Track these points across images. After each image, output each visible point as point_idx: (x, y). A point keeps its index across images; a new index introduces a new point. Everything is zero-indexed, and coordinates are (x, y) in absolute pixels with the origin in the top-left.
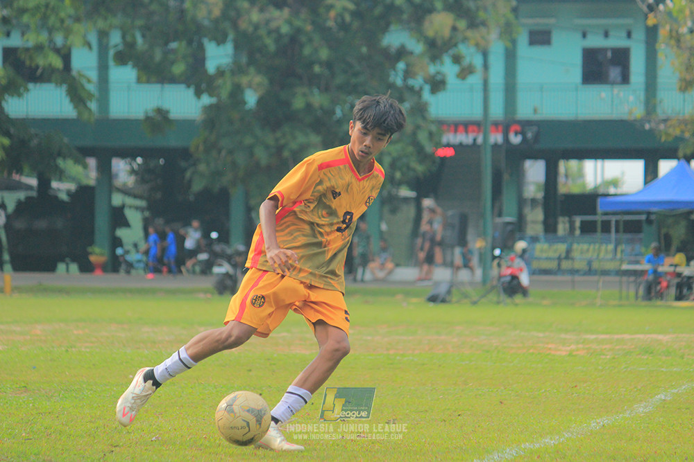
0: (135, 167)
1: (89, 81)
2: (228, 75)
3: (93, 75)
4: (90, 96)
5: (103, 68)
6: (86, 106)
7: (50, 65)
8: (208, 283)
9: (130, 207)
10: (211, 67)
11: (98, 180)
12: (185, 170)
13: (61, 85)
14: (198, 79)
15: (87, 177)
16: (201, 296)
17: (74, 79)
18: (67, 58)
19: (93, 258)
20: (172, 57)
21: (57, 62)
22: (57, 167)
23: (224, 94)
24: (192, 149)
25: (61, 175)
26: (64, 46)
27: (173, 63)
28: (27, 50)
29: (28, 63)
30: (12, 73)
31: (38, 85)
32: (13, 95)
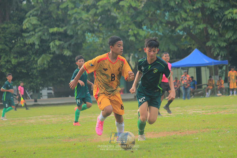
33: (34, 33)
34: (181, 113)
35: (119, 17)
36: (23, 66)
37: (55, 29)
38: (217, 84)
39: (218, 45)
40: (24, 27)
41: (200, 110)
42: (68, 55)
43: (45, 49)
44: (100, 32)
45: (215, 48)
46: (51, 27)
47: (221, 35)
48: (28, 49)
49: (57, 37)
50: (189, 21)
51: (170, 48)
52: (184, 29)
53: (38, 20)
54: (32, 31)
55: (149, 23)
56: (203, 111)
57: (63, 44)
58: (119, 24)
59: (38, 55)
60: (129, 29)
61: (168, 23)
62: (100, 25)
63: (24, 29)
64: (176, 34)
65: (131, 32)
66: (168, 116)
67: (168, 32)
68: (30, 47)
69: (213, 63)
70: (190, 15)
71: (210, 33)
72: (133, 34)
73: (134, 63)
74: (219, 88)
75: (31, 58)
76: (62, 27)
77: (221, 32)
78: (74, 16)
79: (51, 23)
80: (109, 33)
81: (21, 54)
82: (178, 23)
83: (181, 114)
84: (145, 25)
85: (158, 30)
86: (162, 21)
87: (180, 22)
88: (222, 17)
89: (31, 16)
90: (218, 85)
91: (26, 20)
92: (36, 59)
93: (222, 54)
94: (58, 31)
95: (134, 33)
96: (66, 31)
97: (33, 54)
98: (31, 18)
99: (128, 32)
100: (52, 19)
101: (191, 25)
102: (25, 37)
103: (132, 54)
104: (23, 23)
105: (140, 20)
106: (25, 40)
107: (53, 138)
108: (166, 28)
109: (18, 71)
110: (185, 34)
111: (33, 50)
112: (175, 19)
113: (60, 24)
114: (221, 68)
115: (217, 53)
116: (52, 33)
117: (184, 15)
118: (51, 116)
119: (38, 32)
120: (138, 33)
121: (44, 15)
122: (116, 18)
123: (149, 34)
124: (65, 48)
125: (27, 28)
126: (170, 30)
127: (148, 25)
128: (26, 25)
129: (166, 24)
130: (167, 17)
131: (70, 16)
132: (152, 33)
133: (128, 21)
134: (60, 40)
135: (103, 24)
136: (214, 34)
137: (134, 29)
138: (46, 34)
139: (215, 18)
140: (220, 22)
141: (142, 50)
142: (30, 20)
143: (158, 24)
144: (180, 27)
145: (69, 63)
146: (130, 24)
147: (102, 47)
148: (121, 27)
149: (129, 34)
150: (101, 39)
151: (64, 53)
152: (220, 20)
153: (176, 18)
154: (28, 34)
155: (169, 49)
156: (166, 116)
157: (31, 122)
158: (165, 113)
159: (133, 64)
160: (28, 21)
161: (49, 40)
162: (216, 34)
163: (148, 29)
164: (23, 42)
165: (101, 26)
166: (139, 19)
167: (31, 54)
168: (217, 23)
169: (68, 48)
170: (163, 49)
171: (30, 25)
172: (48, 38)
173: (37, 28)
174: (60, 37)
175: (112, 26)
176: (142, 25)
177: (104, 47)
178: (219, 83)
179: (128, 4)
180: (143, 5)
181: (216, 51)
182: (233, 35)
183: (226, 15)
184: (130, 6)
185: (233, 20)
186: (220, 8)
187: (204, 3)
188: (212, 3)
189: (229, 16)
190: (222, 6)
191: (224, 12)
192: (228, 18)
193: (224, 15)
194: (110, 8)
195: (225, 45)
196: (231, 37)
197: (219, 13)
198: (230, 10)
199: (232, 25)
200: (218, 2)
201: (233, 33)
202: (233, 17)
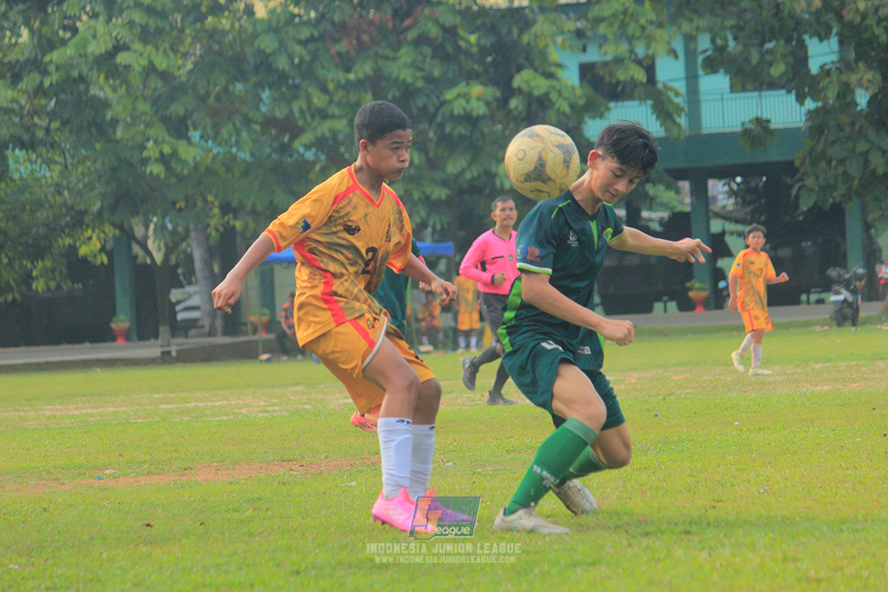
0: (735, 187)
1: (677, 94)
2: (834, 74)
3: (681, 86)
4: (679, 109)
5: (692, 78)
6: (674, 121)
7: (632, 77)
8: (825, 313)
9: (732, 233)
10: (814, 67)
11: (692, 204)
12: (791, 186)
13: (645, 100)
14: (800, 81)
15: (682, 203)
16: (818, 328)
17: (660, 93)
18: (650, 70)
19: (692, 294)
20: (768, 58)
21: (640, 75)
22: (646, 194)
23: (831, 95)
24: (797, 163)
25: (652, 203)
26: (647, 56)
27: (771, 64)
28: (606, 64)
29: (607, 78)
30: (590, 91)
31: (620, 103)
32: (593, 118)
34: (305, 404)
35: (114, 103)
38: (420, 316)
39: (424, 193)
44: (54, 145)
45: (415, 204)
47: (433, 164)
50: (333, 117)
51: (275, 203)
52: (320, 143)
55: (209, 121)
58: (115, 122)
60: (148, 140)
61: (269, 122)
62: (55, 125)
64: (295, 156)
65: (151, 151)
66: (265, 415)
67: (268, 150)
70: (336, 99)
72: (157, 155)
73: (162, 244)
74: (424, 329)
77: (431, 154)
80: (83, 151)
82: (301, 123)
83: (305, 407)
84: (195, 128)
85: (237, 144)
86: (251, 115)
87: (305, 121)
88: (437, 109)
90: (423, 320)
93: (435, 224)
95: (161, 153)
99: (143, 148)
101: (339, 131)
103: (155, 219)
105: (181, 112)
108: (264, 139)
110: (323, 157)
112: (291, 110)
114: (432, 264)
115: (418, 221)
117: (319, 100)
120: (175, 154)
122: (106, 104)
123: (211, 155)
126: (275, 145)
127: (205, 129)
129: (262, 125)
130: (264, 104)
132: (218, 153)
133: (144, 113)
135: (64, 123)
137: (160, 139)
140: (430, 123)
141: (187, 206)
143: (238, 124)
144: (307, 137)
146: (148, 125)
147: (60, 194)
148: (119, 134)
149: (145, 154)
150: (57, 169)
152: (431, 119)
153: (295, 107)
155: (271, 203)
156: (260, 415)
158: (255, 404)
159: (160, 249)
162: (417, 161)
163: (206, 141)
165: (59, 129)
166: (177, 109)
168: (421, 126)
170: (254, 205)
175: (93, 130)
176: (187, 129)
177: (66, 193)
178: (427, 314)
179: (144, 62)
180: (190, 66)
181: (418, 213)
182: (469, 166)
183: (450, 102)
184: (150, 69)
185: (469, 119)
186: (430, 80)
187: (381, 62)
188: (405, 65)
189: (458, 107)
190: (436, 73)
191: (441, 92)
192: (456, 113)
193: (443, 103)
194: (85, 73)
195: (444, 197)
196: (463, 171)
197: (428, 96)
198: (462, 88)
199: (468, 133)
200: (424, 62)
201: (468, 157)
202: (472, 110)
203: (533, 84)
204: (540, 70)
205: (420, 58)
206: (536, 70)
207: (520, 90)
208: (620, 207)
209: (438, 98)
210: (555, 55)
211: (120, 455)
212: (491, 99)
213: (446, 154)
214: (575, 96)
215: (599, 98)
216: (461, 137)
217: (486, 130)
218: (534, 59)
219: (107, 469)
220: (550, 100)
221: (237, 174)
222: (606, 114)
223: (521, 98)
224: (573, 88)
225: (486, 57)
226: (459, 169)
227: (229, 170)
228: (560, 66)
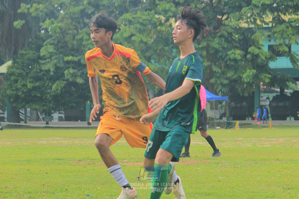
1: (297, 56)
4: (297, 60)
7: (284, 50)
13: (288, 57)
15: (297, 88)
17: (292, 55)
18: (290, 48)
19: (298, 115)
21: (287, 49)
22: (287, 85)
25: (288, 88)
26: (288, 44)
28: (276, 45)
29: (277, 50)
30: (271, 53)
31: (280, 57)
32: (272, 61)
33: (50, 60)
36: (38, 90)
37: (70, 58)
39: (221, 82)
40: (42, 54)
41: (201, 141)
42: (80, 82)
43: (59, 76)
45: (218, 85)
46: (66, 56)
48: (43, 75)
49: (71, 66)
53: (55, 49)
54: (48, 58)
55: (157, 58)
56: (203, 143)
57: (76, 72)
59: (52, 81)
63: (41, 56)
68: (46, 73)
69: (214, 99)
71: (214, 70)
75: (45, 84)
76: (76, 56)
77: (223, 70)
78: (88, 46)
79: (66, 52)
81: (37, 79)
84: (153, 59)
85: (165, 65)
88: (225, 57)
89: (48, 44)
91: (43, 48)
92: (50, 84)
93: (224, 91)
94: (73, 59)
96: (79, 60)
97: (47, 80)
98: (48, 46)
100: (68, 48)
102: (41, 64)
104: (40, 51)
105: (149, 55)
106: (42, 67)
107: (63, 160)
109: (33, 95)
111: (48, 76)
113: (74, 53)
114: (221, 103)
115: (219, 90)
116: (67, 61)
118: (61, 138)
119: (54, 60)
121: (60, 45)
123: (157, 67)
124: (78, 76)
125: (44, 55)
127: (156, 60)
128: (43, 52)
130: (174, 53)
131: (84, 46)
132: (159, 67)
134: (74, 68)
136: (218, 72)
138: (61, 62)
139: (218, 57)
140: (223, 61)
141: (149, 82)
142: (47, 48)
143: (166, 59)
145: (81, 91)
151: (77, 81)
154: (45, 61)
157: (43, 143)
160: (45, 49)
161: (64, 67)
163: (156, 63)
164: (39, 68)
166: (148, 54)
167: (45, 80)
168: (220, 62)
169: (80, 76)
171: (47, 53)
172: (63, 66)
173: (53, 56)
174: (73, 65)
176: (151, 59)
179: (140, 39)
180: (152, 41)
181: (219, 87)
182: (234, 75)
183: (229, 55)
184: (141, 41)
185: (235, 60)
186: (223, 48)
187: (209, 42)
188: (216, 43)
189: (232, 56)
190: (225, 46)
191: (227, 52)
192: (231, 58)
193: (227, 55)
194: (121, 42)
195: (227, 83)
196: (232, 76)
197: (222, 53)
198: (233, 51)
199: (234, 64)
200: (222, 42)
201: (234, 72)
202: (236, 58)
203: (254, 51)
204: (257, 47)
205: (221, 41)
206: (255, 46)
207: (250, 53)
208: (278, 88)
209: (226, 54)
210: (261, 42)
211: (129, 156)
212: (242, 55)
213: (227, 70)
214: (267, 55)
215: (274, 56)
216: (232, 65)
217: (240, 64)
218: (255, 43)
219: (125, 160)
220: (259, 56)
221: (164, 73)
222: (276, 60)
223: (251, 55)
224: (266, 53)
225: (241, 42)
226: (231, 75)
227: (162, 72)
228: (263, 45)
